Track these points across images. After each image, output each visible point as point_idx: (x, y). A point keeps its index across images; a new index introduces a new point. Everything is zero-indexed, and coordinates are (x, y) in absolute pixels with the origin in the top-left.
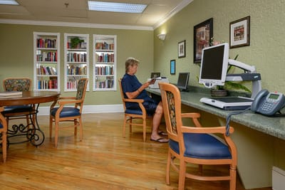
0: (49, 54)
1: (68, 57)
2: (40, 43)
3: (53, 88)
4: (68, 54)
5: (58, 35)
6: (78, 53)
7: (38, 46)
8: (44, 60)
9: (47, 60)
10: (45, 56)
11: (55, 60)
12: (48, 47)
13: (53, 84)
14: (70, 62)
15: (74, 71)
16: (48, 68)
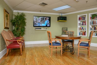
0: (83, 22)
1: (90, 23)
2: (80, 19)
3: (84, 35)
4: (91, 22)
5: (86, 14)
6: (95, 21)
7: (79, 20)
8: (81, 25)
9: (82, 25)
10: (82, 23)
11: (85, 24)
12: (83, 20)
13: (84, 33)
14: (91, 25)
15: (93, 28)
16: (82, 28)
